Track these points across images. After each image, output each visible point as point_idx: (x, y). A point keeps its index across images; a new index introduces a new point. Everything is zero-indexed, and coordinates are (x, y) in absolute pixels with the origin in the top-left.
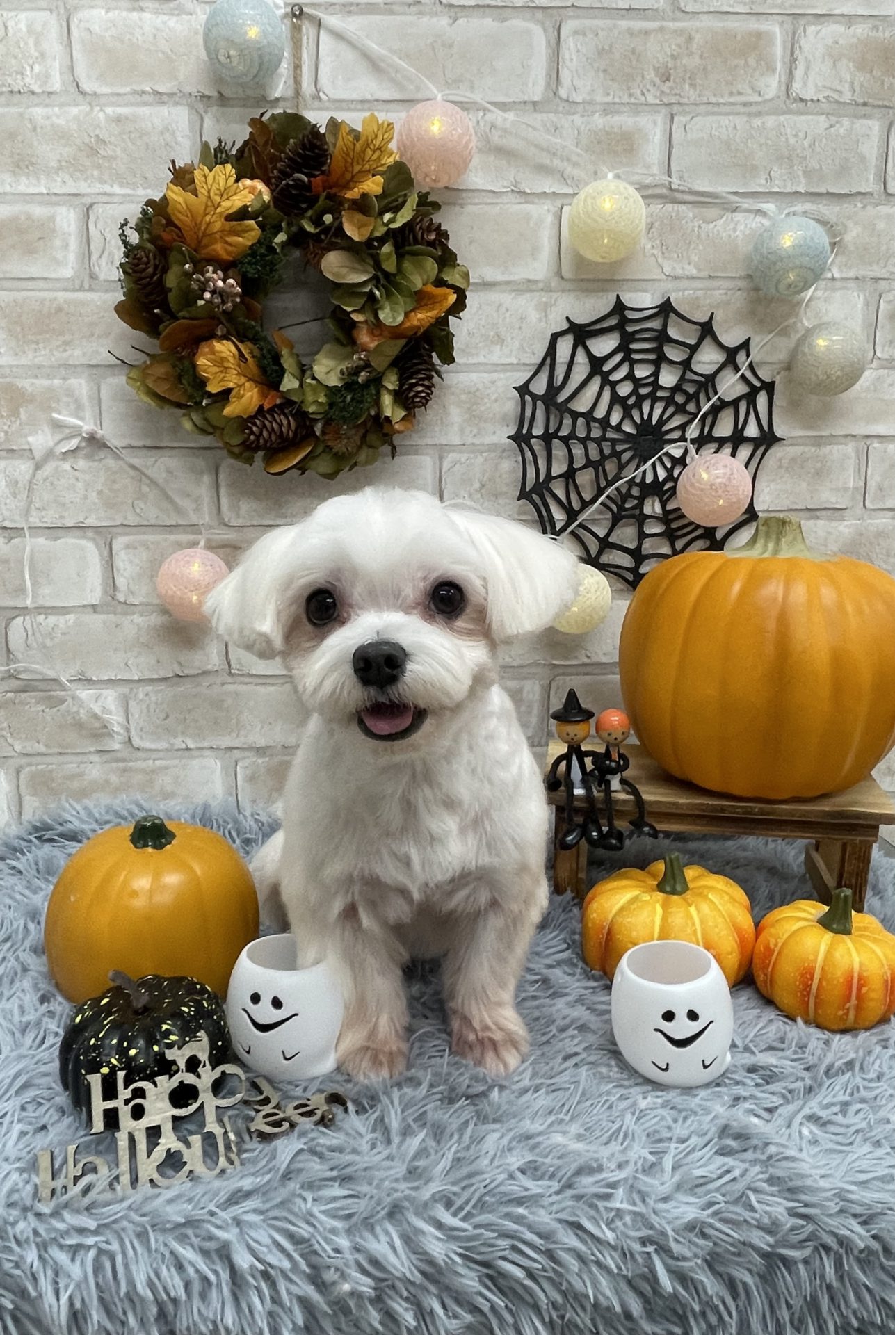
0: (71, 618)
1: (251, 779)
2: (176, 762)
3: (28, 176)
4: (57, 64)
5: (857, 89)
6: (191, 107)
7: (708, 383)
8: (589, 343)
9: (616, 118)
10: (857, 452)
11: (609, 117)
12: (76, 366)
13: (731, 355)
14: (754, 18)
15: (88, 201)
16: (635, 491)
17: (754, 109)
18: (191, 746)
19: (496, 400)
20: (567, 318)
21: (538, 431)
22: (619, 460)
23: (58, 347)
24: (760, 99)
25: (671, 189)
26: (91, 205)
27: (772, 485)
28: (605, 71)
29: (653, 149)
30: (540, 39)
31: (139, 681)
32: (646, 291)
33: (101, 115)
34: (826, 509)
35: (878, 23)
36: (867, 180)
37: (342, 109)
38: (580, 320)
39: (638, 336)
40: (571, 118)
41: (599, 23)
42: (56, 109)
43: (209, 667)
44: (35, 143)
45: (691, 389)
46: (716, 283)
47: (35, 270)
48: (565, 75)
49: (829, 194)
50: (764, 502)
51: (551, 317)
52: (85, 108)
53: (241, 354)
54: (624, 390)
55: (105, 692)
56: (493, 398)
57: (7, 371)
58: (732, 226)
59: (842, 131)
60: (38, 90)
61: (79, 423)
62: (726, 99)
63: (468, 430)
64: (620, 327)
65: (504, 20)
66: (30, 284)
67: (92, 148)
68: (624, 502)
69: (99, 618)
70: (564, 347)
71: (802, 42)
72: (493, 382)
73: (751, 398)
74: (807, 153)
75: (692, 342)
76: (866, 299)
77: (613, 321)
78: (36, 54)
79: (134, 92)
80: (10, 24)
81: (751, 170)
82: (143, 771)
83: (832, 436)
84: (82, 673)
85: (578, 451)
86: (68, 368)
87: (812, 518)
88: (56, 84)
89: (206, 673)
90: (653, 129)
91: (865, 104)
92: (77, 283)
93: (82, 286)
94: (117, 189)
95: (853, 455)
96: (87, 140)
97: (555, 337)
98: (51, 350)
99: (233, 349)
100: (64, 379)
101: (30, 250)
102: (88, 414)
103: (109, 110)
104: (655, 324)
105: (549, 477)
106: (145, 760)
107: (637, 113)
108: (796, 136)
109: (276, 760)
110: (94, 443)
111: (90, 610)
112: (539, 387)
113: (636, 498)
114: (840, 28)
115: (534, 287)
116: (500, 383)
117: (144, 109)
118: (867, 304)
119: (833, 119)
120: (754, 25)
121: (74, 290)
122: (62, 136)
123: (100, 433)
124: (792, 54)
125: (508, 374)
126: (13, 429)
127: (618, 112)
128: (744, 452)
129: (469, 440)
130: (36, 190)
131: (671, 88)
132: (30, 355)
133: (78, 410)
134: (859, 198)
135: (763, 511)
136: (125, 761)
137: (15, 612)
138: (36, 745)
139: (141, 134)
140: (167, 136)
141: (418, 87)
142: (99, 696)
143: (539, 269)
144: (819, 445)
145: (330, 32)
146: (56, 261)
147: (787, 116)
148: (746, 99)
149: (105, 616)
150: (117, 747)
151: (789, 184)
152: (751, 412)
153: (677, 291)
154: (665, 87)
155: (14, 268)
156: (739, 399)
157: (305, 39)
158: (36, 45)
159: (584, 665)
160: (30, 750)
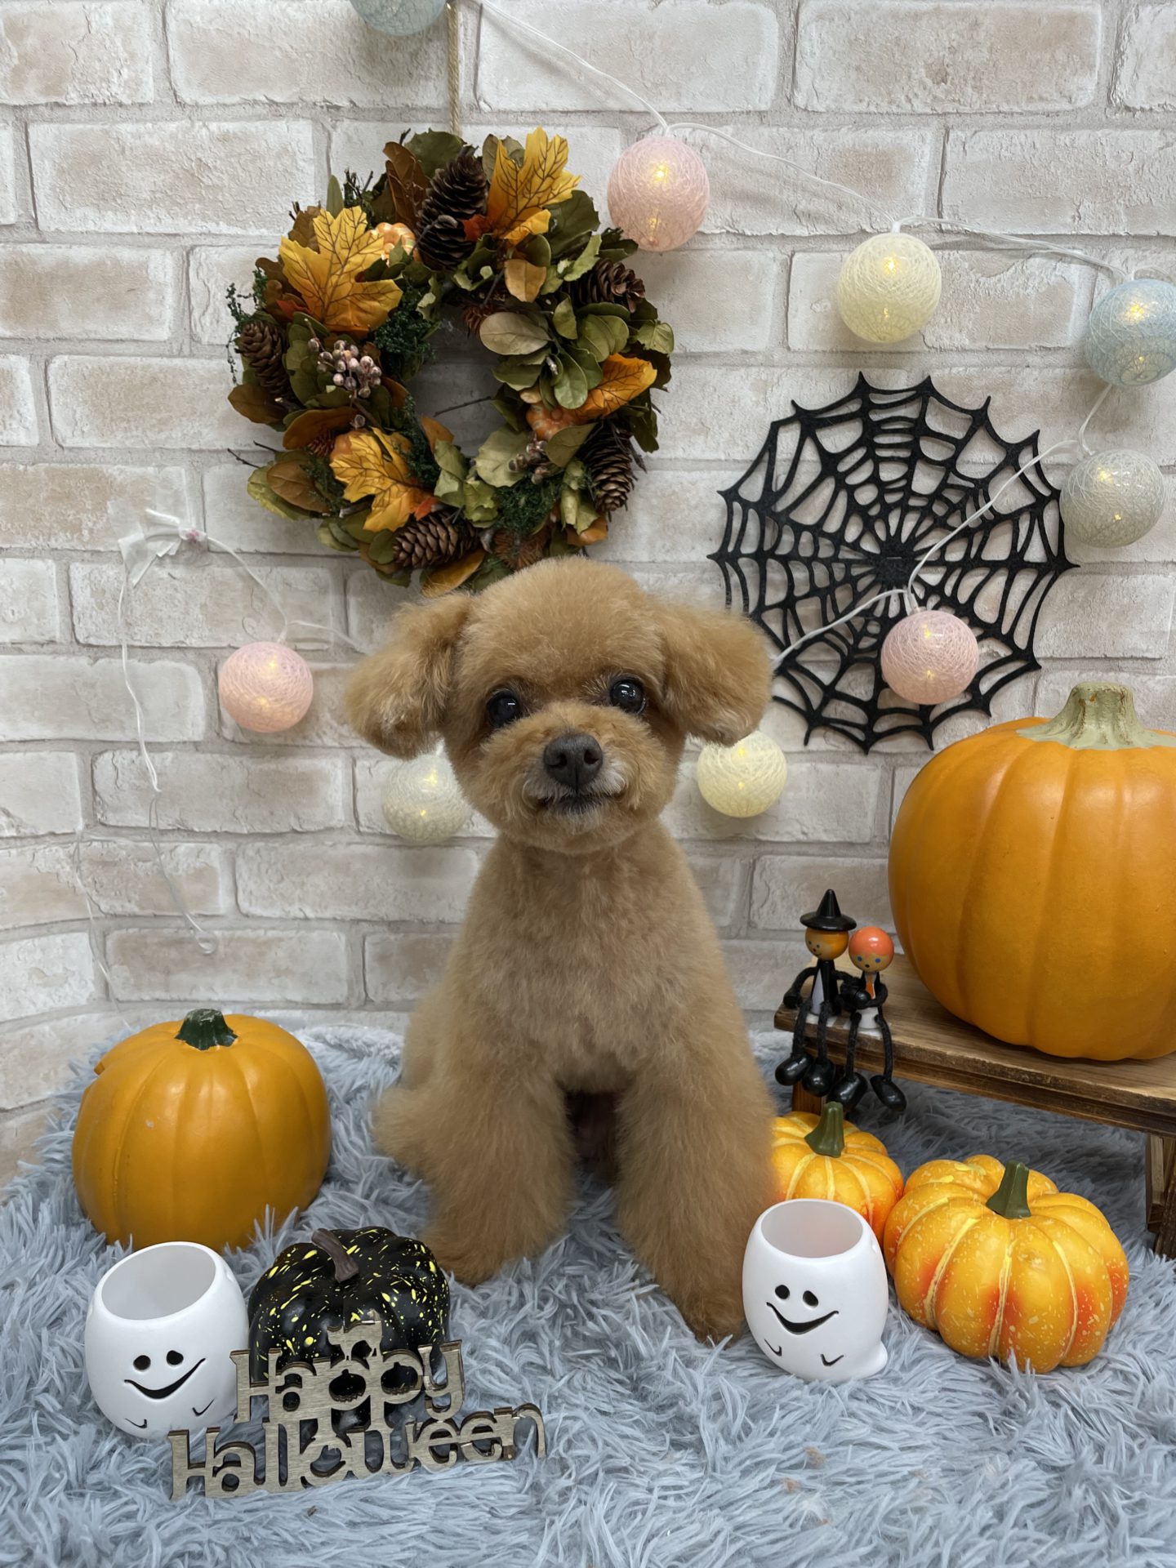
0: (170, 755)
1: (383, 958)
2: (292, 933)
3: (115, 211)
4: (150, 69)
6: (315, 120)
7: (980, 489)
8: (821, 435)
9: (870, 133)
11: (861, 133)
12: (174, 451)
13: (1011, 455)
15: (188, 242)
16: (874, 628)
17: (1060, 120)
18: (311, 915)
19: (696, 507)
20: (793, 403)
21: (749, 548)
22: (854, 588)
23: (154, 426)
24: (1068, 107)
25: (941, 231)
26: (193, 248)
27: (1061, 626)
28: (858, 68)
29: (919, 179)
30: (771, 27)
31: (250, 835)
32: (899, 367)
33: (204, 130)
34: (1132, 658)
37: (508, 123)
38: (811, 403)
39: (886, 427)
40: (809, 133)
41: (853, 3)
42: (149, 125)
43: (333, 823)
44: (124, 169)
45: (954, 497)
46: (994, 358)
47: (124, 330)
48: (804, 75)
49: (1160, 237)
50: (1049, 646)
51: (773, 400)
52: (186, 123)
53: (384, 451)
54: (865, 496)
55: (208, 846)
56: (693, 503)
57: (92, 455)
58: (1022, 279)
60: (126, 101)
61: (179, 522)
62: (1024, 107)
63: (659, 544)
64: (862, 415)
65: (723, 2)
66: (117, 347)
67: (193, 175)
68: (857, 641)
69: (201, 756)
70: (788, 440)
71: (1133, 28)
72: (694, 484)
73: (1035, 511)
74: (1133, 181)
75: (959, 435)
77: (854, 407)
78: (123, 55)
79: (246, 102)
80: (94, 18)
81: (1052, 203)
82: (254, 941)
83: (1147, 563)
84: (182, 822)
85: (800, 574)
86: (164, 452)
87: (1111, 669)
88: (149, 93)
89: (330, 829)
92: (175, 346)
93: (181, 350)
94: (224, 228)
96: (187, 165)
97: (776, 427)
98: (144, 431)
99: (374, 445)
100: (160, 466)
101: (118, 305)
102: (189, 509)
103: (213, 126)
104: (910, 411)
105: (762, 607)
106: (254, 929)
107: (900, 126)
108: (1118, 157)
109: (413, 937)
110: (195, 549)
111: (192, 747)
112: (753, 491)
113: (874, 636)
115: (752, 360)
116: (702, 485)
117: (258, 124)
119: (1171, 135)
120: (1066, 5)
121: (171, 356)
122: (155, 159)
123: (202, 536)
124: (1118, 46)
125: (714, 473)
126: (99, 526)
127: (874, 125)
128: (1023, 582)
129: (660, 557)
130: (125, 229)
131: (948, 92)
132: (120, 435)
133: (176, 508)
135: (1046, 659)
136: (231, 928)
137: (103, 747)
138: (127, 905)
139: (256, 157)
140: (287, 161)
141: (608, 93)
142: (200, 851)
143: (760, 337)
144: (1127, 574)
145: (494, 24)
146: (150, 319)
147: (1107, 131)
148: (1049, 107)
149: (209, 756)
150: (222, 912)
151: (1105, 224)
152: (1036, 528)
153: (943, 366)
154: (938, 92)
155: (100, 327)
156: (1020, 512)
157: (461, 31)
158: (123, 45)
159: (799, 843)
160: (119, 910)
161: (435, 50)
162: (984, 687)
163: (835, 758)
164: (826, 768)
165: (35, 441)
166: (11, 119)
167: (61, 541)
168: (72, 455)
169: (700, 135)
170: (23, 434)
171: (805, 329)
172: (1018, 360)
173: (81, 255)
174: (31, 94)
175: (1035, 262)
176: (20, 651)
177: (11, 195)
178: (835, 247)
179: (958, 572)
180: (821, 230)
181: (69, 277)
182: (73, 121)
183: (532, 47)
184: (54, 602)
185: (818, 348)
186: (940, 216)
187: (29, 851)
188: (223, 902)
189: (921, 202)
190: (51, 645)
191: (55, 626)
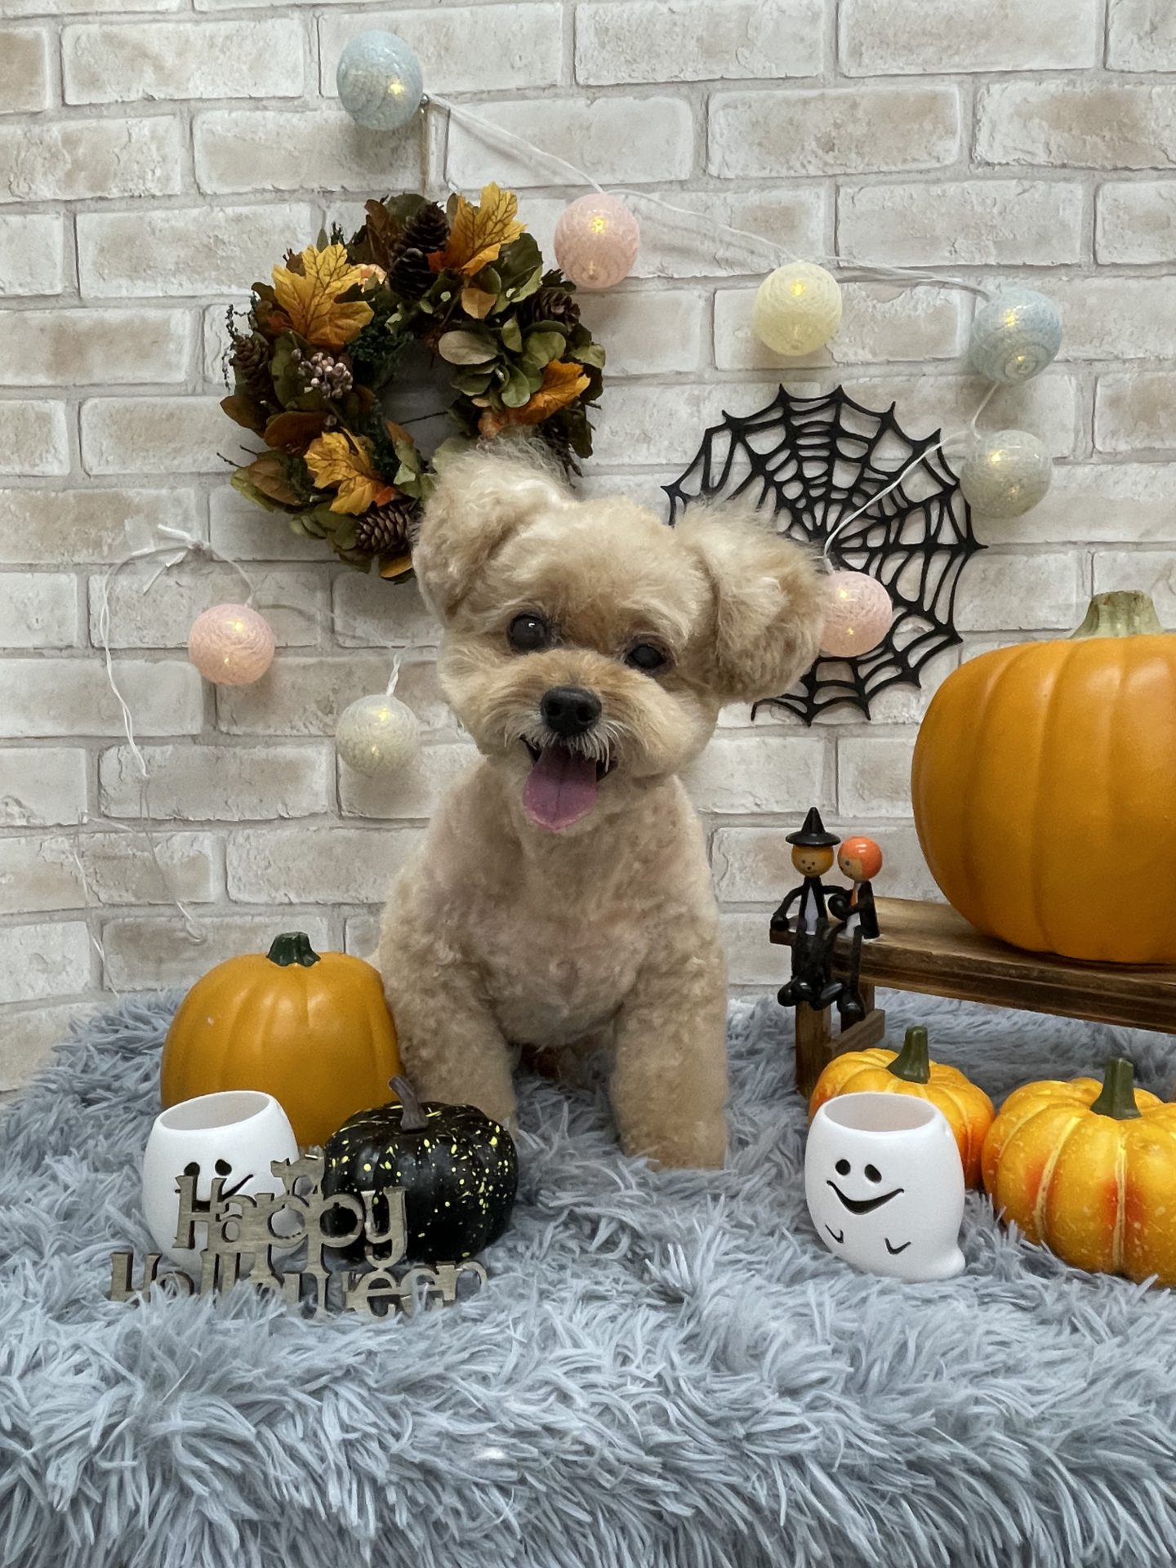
0: (170, 747)
1: (363, 941)
2: (277, 919)
3: (145, 281)
4: (178, 169)
5: (1054, 148)
6: (312, 202)
8: (750, 439)
9: (774, 193)
10: (1080, 561)
11: (766, 193)
12: (185, 474)
14: (928, 79)
15: (204, 302)
17: (932, 176)
18: (295, 900)
20: (724, 413)
23: (168, 454)
24: (938, 165)
25: (839, 268)
26: (207, 307)
27: (977, 602)
28: (760, 144)
29: (817, 226)
30: (685, 115)
31: (241, 822)
32: (812, 380)
33: (221, 214)
35: (1072, 77)
36: (1073, 251)
38: (740, 412)
39: (807, 431)
40: (722, 196)
41: (752, 95)
42: (177, 212)
43: (317, 809)
44: (154, 247)
45: (871, 489)
46: (895, 369)
47: (146, 374)
48: (716, 151)
49: (1025, 265)
50: (968, 621)
51: (705, 412)
52: (205, 209)
53: (352, 447)
54: (793, 491)
55: (201, 835)
57: (114, 480)
58: (913, 303)
59: (1037, 196)
60: (158, 194)
61: (187, 535)
62: (900, 167)
64: (784, 421)
65: (646, 97)
66: (141, 389)
67: (210, 249)
69: (198, 750)
70: (721, 445)
71: (986, 101)
72: (639, 485)
73: (943, 499)
74: (997, 221)
75: (871, 436)
76: (1078, 384)
77: (776, 415)
78: (157, 158)
79: (256, 191)
80: (135, 132)
81: (931, 241)
82: (241, 928)
83: (1048, 543)
84: (178, 812)
86: (176, 476)
88: (177, 187)
89: (314, 815)
90: (816, 203)
91: (1064, 166)
92: (190, 389)
93: (194, 390)
94: (235, 289)
95: (1074, 566)
96: (206, 240)
97: (710, 433)
98: (160, 458)
99: (344, 441)
100: (173, 488)
101: (143, 355)
102: (196, 524)
103: (229, 210)
104: (826, 417)
106: (242, 915)
107: (798, 186)
108: (984, 203)
110: (200, 556)
111: (190, 741)
112: (692, 486)
114: (1029, 85)
115: (686, 379)
116: (646, 486)
117: (266, 207)
118: (1080, 389)
119: (1027, 184)
120: (927, 86)
121: (187, 395)
122: (179, 238)
123: (206, 545)
124: (974, 115)
125: (657, 476)
126: (119, 540)
127: (775, 187)
128: (938, 563)
130: (152, 294)
131: (836, 159)
132: (139, 464)
133: (184, 524)
134: (1063, 271)
135: (967, 632)
136: (221, 915)
137: (109, 742)
138: (124, 894)
139: (262, 232)
140: (288, 234)
141: (555, 173)
142: (195, 839)
143: (691, 360)
144: (1031, 555)
145: (459, 124)
146: (169, 366)
147: (971, 182)
148: (923, 166)
149: (205, 749)
150: (212, 899)
151: (977, 256)
152: (946, 514)
153: (850, 378)
154: (829, 158)
155: (127, 372)
156: (930, 500)
157: (433, 129)
158: (158, 149)
159: (753, 814)
160: (117, 900)
161: (411, 147)
162: (913, 660)
163: (783, 731)
164: (774, 742)
165: (66, 470)
166: (63, 211)
167: (82, 557)
168: (97, 482)
169: (632, 200)
170: (56, 466)
171: (730, 352)
172: (914, 370)
173: (113, 316)
174: (82, 191)
175: (920, 290)
176: (42, 655)
177: (59, 270)
178: (750, 284)
179: (880, 556)
180: (738, 272)
181: (104, 334)
182: (114, 211)
183: (491, 141)
184: (74, 611)
185: (741, 366)
186: (837, 254)
187: (37, 840)
188: (213, 890)
189: (820, 246)
190: (69, 651)
191: (73, 633)
